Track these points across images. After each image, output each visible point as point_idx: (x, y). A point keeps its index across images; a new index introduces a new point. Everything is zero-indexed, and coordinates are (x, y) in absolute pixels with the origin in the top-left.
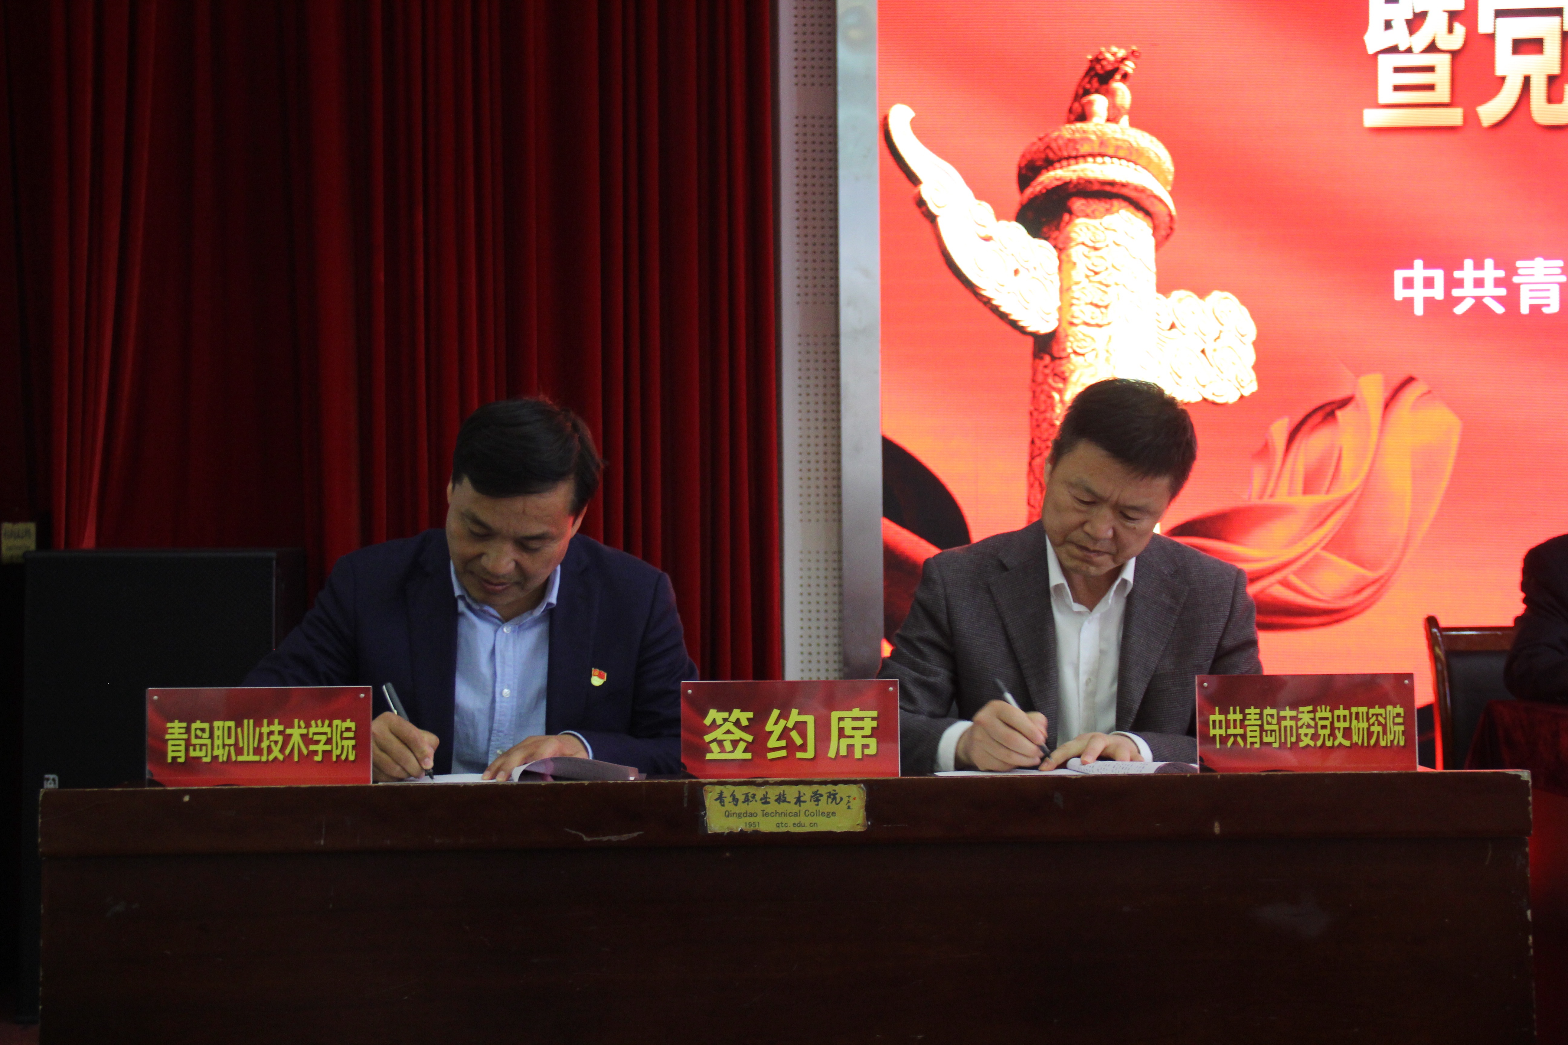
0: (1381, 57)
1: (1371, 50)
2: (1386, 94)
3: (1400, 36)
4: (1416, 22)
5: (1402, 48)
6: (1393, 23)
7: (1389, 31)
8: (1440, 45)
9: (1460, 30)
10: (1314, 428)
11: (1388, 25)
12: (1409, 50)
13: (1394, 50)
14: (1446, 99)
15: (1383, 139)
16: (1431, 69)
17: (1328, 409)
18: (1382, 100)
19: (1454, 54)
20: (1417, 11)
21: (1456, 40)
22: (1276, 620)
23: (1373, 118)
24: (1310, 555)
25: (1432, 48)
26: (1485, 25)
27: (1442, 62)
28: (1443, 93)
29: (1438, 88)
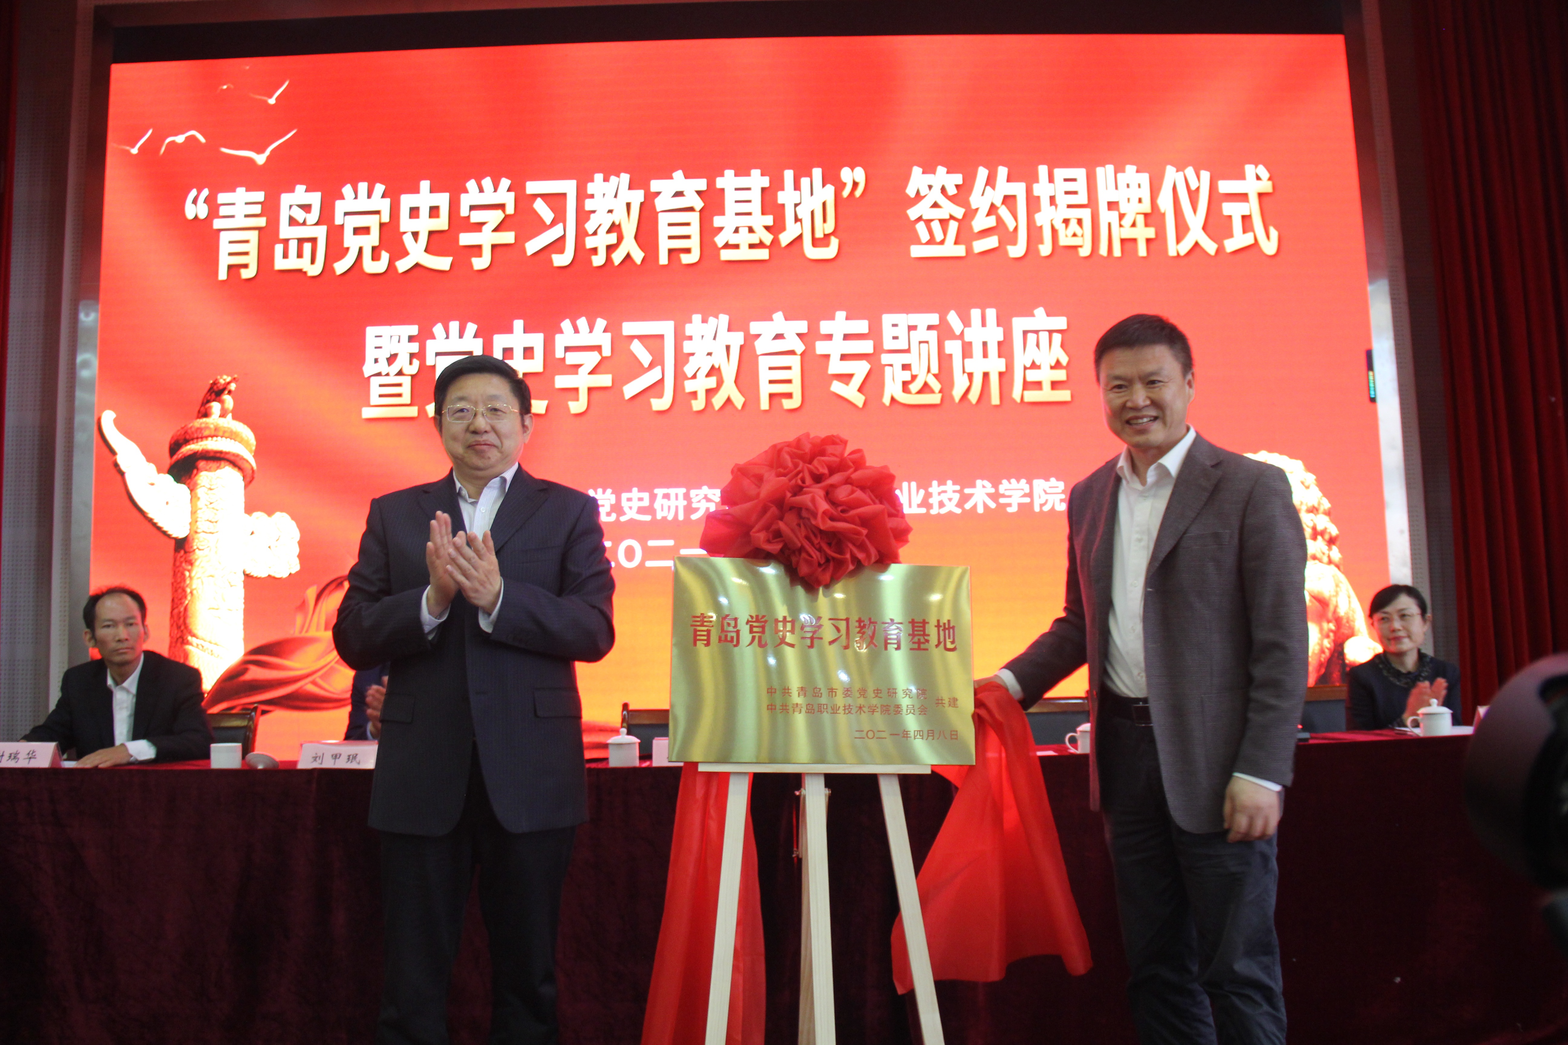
0: (372, 379)
1: (366, 375)
2: (374, 399)
3: (383, 367)
4: (392, 359)
5: (384, 374)
6: (379, 360)
7: (377, 364)
8: (405, 371)
9: (416, 362)
10: (331, 592)
11: (376, 361)
12: (388, 375)
13: (379, 374)
14: (409, 402)
15: (372, 425)
16: (400, 385)
17: (339, 581)
18: (372, 403)
19: (413, 377)
20: (392, 353)
21: (414, 368)
22: (308, 704)
23: (367, 413)
24: (329, 667)
25: (400, 373)
26: (430, 361)
27: (406, 381)
28: (406, 399)
29: (404, 395)
